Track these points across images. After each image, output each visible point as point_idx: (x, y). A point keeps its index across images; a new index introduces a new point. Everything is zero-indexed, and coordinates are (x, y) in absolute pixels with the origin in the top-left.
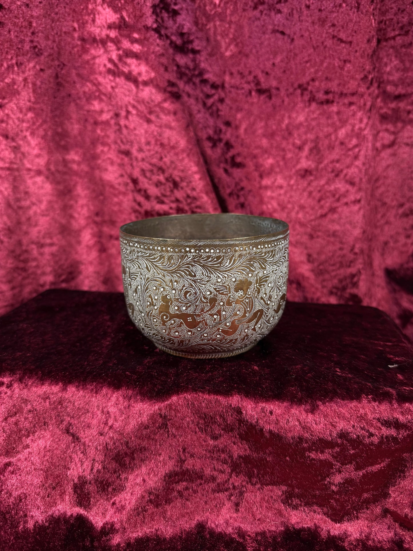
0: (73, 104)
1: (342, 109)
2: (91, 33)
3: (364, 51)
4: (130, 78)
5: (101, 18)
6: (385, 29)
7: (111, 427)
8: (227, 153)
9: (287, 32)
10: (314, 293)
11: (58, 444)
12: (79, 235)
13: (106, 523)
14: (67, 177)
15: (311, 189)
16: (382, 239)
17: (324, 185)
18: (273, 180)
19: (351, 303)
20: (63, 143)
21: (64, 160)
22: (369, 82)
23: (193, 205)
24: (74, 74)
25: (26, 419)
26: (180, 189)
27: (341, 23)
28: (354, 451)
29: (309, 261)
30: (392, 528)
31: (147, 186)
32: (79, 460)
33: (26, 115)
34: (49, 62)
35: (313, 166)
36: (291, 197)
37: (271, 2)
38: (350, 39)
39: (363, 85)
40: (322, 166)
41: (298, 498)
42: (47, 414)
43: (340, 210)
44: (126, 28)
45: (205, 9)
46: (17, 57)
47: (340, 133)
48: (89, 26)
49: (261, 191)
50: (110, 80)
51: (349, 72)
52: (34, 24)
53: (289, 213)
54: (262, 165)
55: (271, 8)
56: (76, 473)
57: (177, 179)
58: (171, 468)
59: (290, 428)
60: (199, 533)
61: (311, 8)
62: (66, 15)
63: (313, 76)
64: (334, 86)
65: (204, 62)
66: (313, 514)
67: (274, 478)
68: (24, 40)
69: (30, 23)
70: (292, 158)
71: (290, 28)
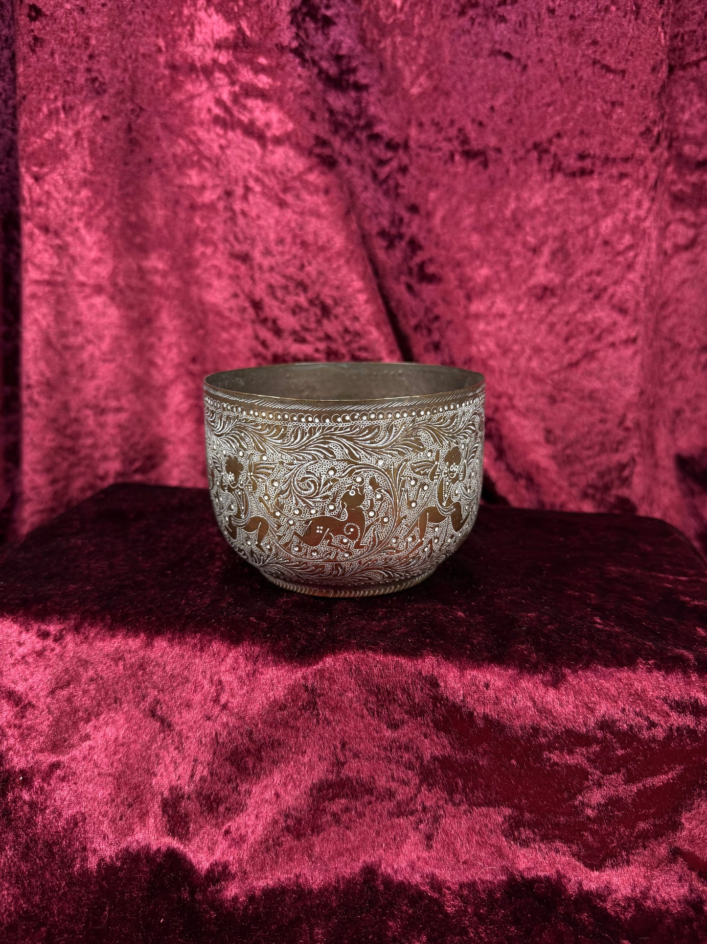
0: (155, 175)
1: (608, 184)
2: (187, 55)
3: (645, 87)
4: (252, 131)
5: (204, 30)
6: (681, 49)
7: (225, 707)
8: (412, 258)
9: (516, 53)
10: (555, 495)
11: (136, 734)
12: (164, 395)
13: (216, 864)
14: (145, 297)
15: (552, 319)
16: (672, 405)
17: (575, 313)
18: (488, 303)
19: (617, 512)
20: (138, 240)
21: (140, 269)
22: (654, 139)
23: (355, 346)
24: (157, 125)
25: (85, 692)
26: (332, 317)
27: (608, 39)
28: (623, 752)
29: (548, 441)
30: (686, 881)
31: (276, 313)
32: (171, 761)
33: (78, 193)
34: (118, 105)
35: (557, 281)
36: (519, 332)
37: (489, 3)
38: (622, 66)
39: (643, 145)
40: (572, 280)
41: (529, 828)
42: (120, 684)
43: (601, 354)
44: (246, 47)
45: (377, 16)
46: (64, 97)
47: (604, 225)
48: (183, 43)
49: (469, 322)
50: (218, 135)
51: (619, 121)
52: (93, 42)
53: (514, 360)
54: (470, 279)
55: (489, 13)
56: (166, 781)
57: (329, 302)
58: (322, 775)
59: (517, 711)
60: (366, 882)
61: (557, 13)
62: (146, 25)
63: (558, 128)
64: (593, 145)
65: (375, 105)
66: (554, 854)
67: (491, 795)
68: (76, 68)
69: (87, 39)
70: (522, 266)
71: (521, 48)
